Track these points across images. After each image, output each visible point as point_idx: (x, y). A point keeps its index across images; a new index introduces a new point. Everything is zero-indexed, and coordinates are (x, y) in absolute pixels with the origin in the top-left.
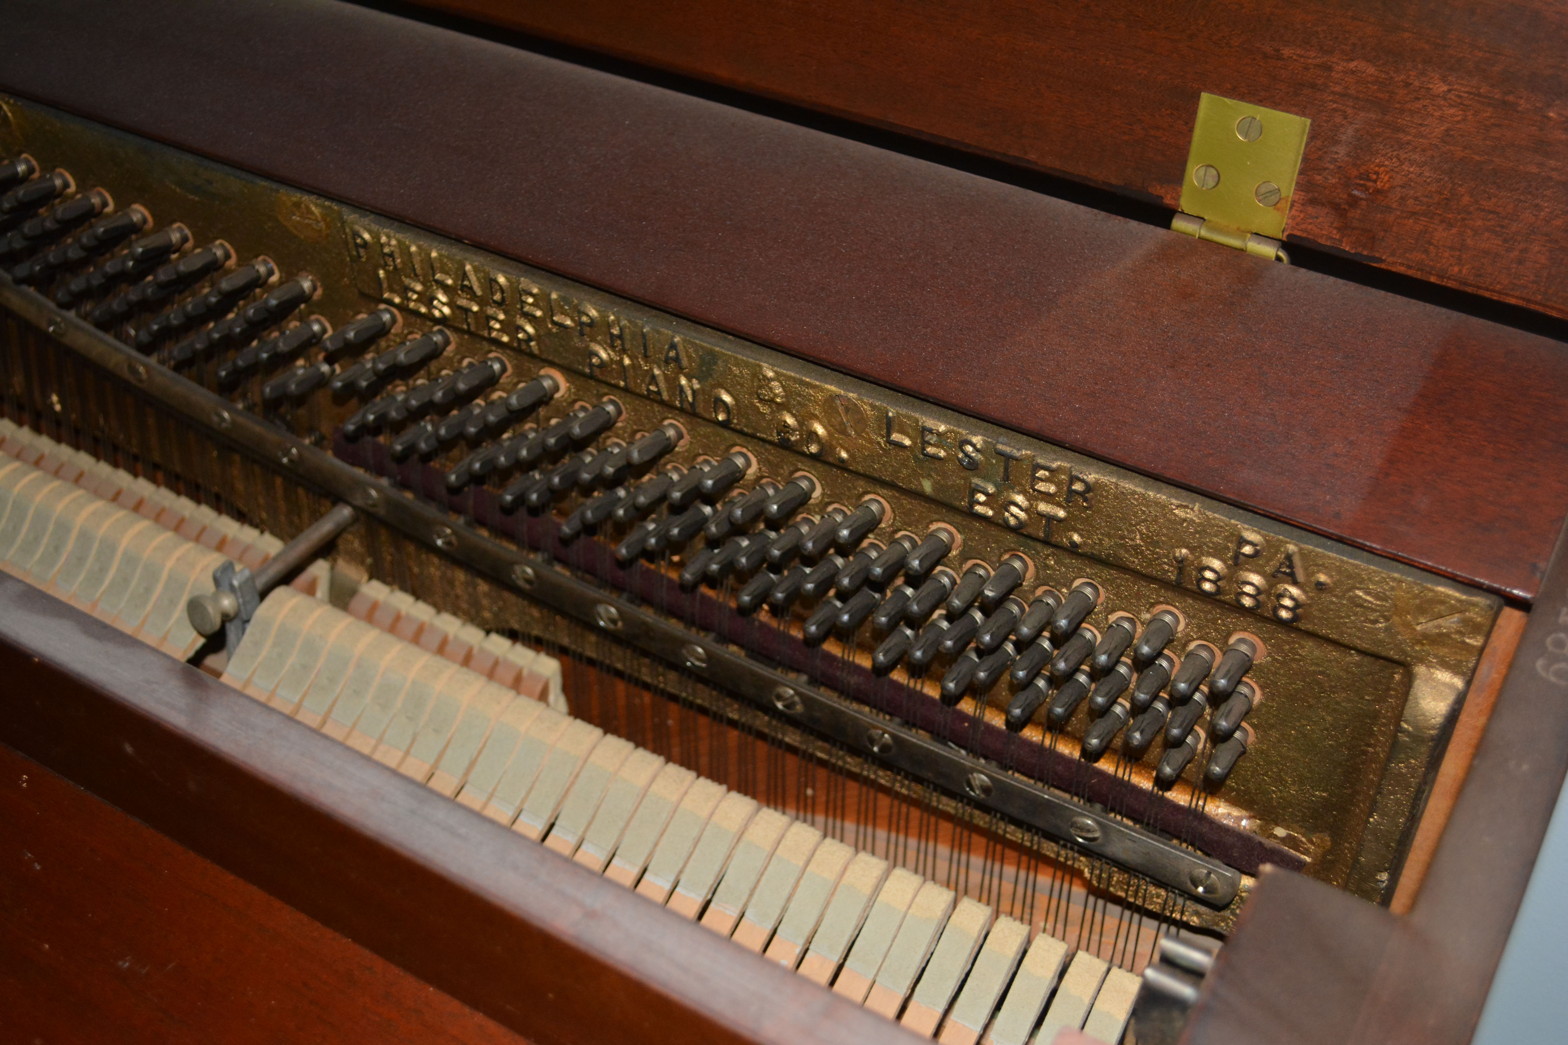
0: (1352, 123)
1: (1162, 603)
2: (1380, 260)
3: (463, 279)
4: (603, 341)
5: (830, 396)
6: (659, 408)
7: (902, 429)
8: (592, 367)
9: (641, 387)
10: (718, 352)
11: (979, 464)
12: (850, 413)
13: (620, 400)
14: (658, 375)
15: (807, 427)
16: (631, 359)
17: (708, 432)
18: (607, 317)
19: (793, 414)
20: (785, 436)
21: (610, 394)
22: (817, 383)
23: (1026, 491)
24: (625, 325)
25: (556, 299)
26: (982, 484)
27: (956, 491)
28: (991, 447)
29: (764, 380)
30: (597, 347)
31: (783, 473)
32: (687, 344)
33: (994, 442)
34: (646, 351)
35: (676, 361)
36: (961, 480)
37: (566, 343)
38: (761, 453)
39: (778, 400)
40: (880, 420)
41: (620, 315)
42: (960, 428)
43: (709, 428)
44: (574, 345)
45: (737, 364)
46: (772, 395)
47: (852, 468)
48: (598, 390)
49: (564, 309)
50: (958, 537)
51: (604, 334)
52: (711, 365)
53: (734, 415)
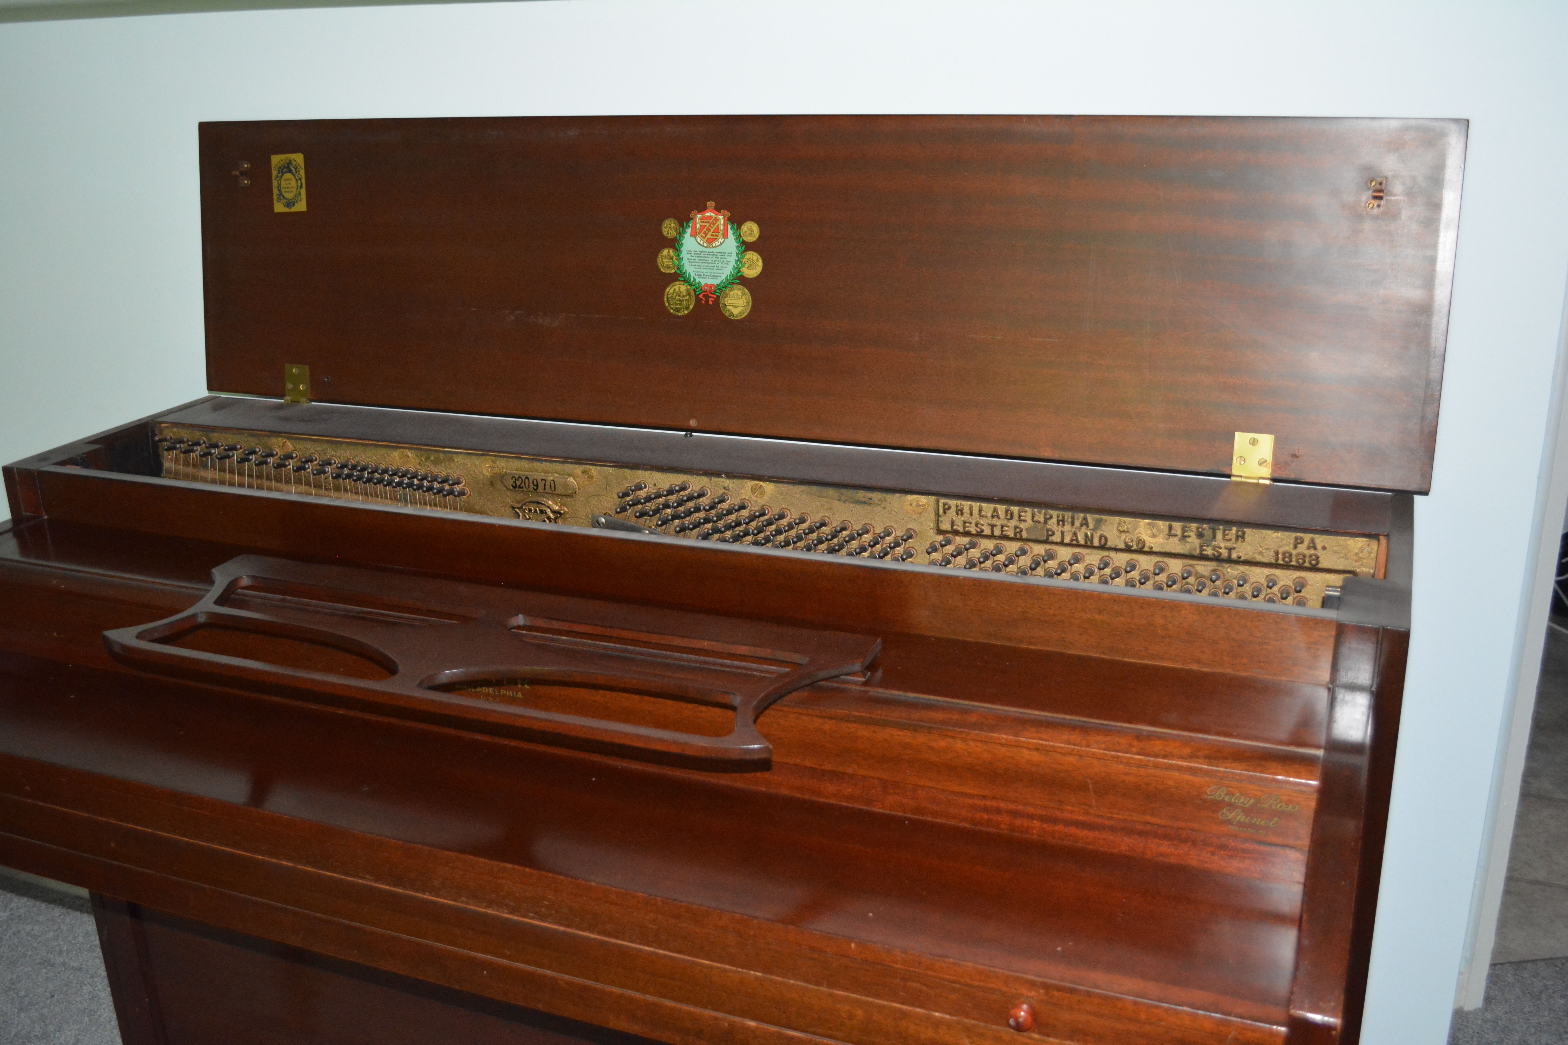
2: (1305, 479)
3: (994, 512)
4: (1053, 524)
5: (1147, 524)
6: (1073, 548)
7: (1174, 529)
8: (1048, 536)
9: (1067, 540)
10: (1103, 518)
11: (1203, 535)
12: (1155, 529)
13: (1054, 549)
14: (1076, 532)
15: (1137, 538)
16: (1065, 529)
17: (1094, 554)
18: (1057, 514)
19: (1131, 534)
20: (1129, 544)
21: (1051, 548)
22: (1142, 520)
23: (1220, 541)
24: (1064, 515)
25: (1035, 512)
26: (1205, 543)
27: (1194, 549)
28: (1207, 528)
29: (1122, 524)
30: (1050, 527)
31: (1124, 562)
32: (1090, 517)
33: (1209, 526)
34: (1073, 524)
35: (1085, 524)
36: (1196, 544)
37: (1036, 529)
38: (1115, 556)
39: (1126, 530)
40: (1166, 528)
41: (1062, 512)
42: (1196, 524)
43: (1094, 552)
44: (1040, 529)
45: (1111, 520)
46: (1124, 529)
47: (1154, 551)
48: (1046, 548)
49: (1038, 515)
50: (1193, 570)
51: (1055, 521)
52: (1099, 523)
53: (1107, 541)
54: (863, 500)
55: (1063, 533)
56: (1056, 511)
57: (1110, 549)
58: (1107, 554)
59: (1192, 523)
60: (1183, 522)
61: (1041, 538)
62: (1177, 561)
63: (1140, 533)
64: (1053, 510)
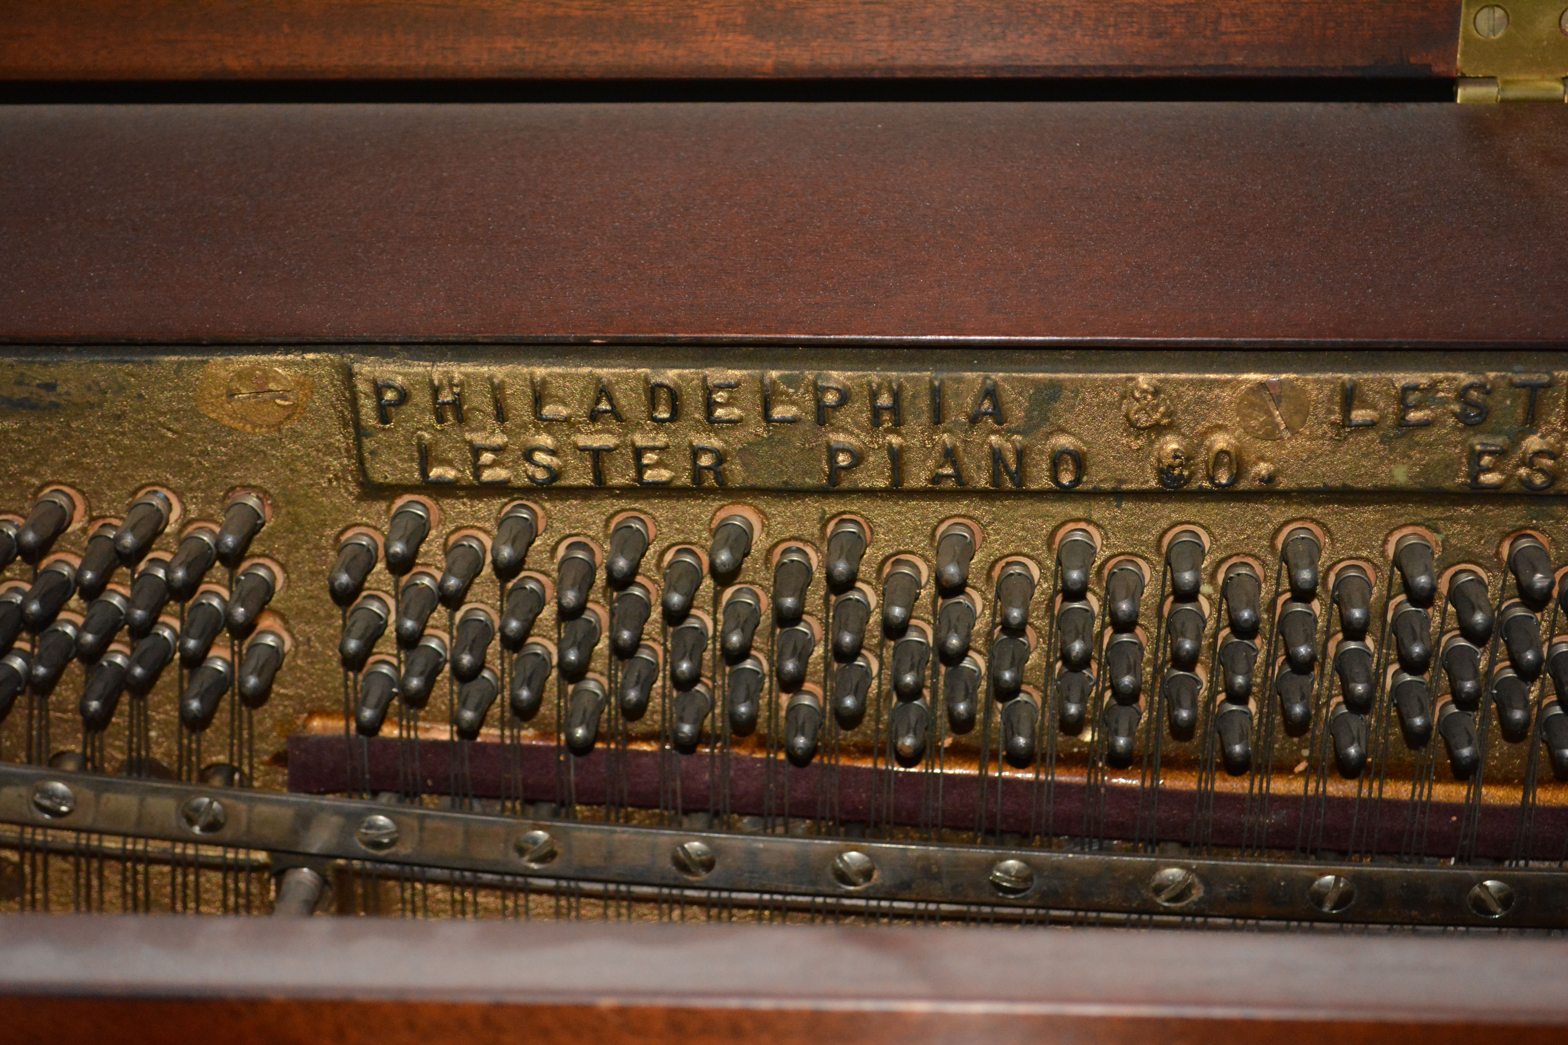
3: (598, 401)
4: (856, 423)
5: (1251, 388)
6: (936, 505)
7: (1364, 401)
8: (835, 471)
9: (918, 478)
10: (1063, 380)
11: (1487, 413)
12: (1283, 404)
13: (862, 516)
14: (955, 447)
15: (1209, 449)
16: (904, 438)
17: (1023, 517)
18: (869, 384)
19: (1184, 435)
20: (1176, 472)
21: (844, 513)
22: (1229, 376)
23: (1554, 430)
24: (900, 386)
25: (773, 382)
26: (1490, 441)
27: (1447, 466)
28: (1503, 384)
29: (1145, 398)
30: (841, 437)
31: (1150, 537)
32: (1009, 383)
33: (1510, 374)
34: (938, 415)
35: (991, 414)
36: (1456, 447)
37: (784, 448)
38: (1114, 518)
39: (1165, 421)
40: (1330, 400)
41: (888, 374)
42: (1454, 371)
43: (1025, 508)
44: (799, 448)
45: (1096, 388)
46: (1157, 416)
47: (1281, 487)
48: (824, 512)
49: (787, 394)
50: (1434, 539)
51: (861, 412)
52: (1048, 403)
53: (1086, 468)
54: (20, 393)
55: (896, 457)
56: (862, 370)
57: (1096, 494)
58: (1080, 513)
59: (1437, 371)
60: (1403, 371)
61: (807, 480)
62: (1369, 514)
63: (1220, 428)
64: (851, 370)
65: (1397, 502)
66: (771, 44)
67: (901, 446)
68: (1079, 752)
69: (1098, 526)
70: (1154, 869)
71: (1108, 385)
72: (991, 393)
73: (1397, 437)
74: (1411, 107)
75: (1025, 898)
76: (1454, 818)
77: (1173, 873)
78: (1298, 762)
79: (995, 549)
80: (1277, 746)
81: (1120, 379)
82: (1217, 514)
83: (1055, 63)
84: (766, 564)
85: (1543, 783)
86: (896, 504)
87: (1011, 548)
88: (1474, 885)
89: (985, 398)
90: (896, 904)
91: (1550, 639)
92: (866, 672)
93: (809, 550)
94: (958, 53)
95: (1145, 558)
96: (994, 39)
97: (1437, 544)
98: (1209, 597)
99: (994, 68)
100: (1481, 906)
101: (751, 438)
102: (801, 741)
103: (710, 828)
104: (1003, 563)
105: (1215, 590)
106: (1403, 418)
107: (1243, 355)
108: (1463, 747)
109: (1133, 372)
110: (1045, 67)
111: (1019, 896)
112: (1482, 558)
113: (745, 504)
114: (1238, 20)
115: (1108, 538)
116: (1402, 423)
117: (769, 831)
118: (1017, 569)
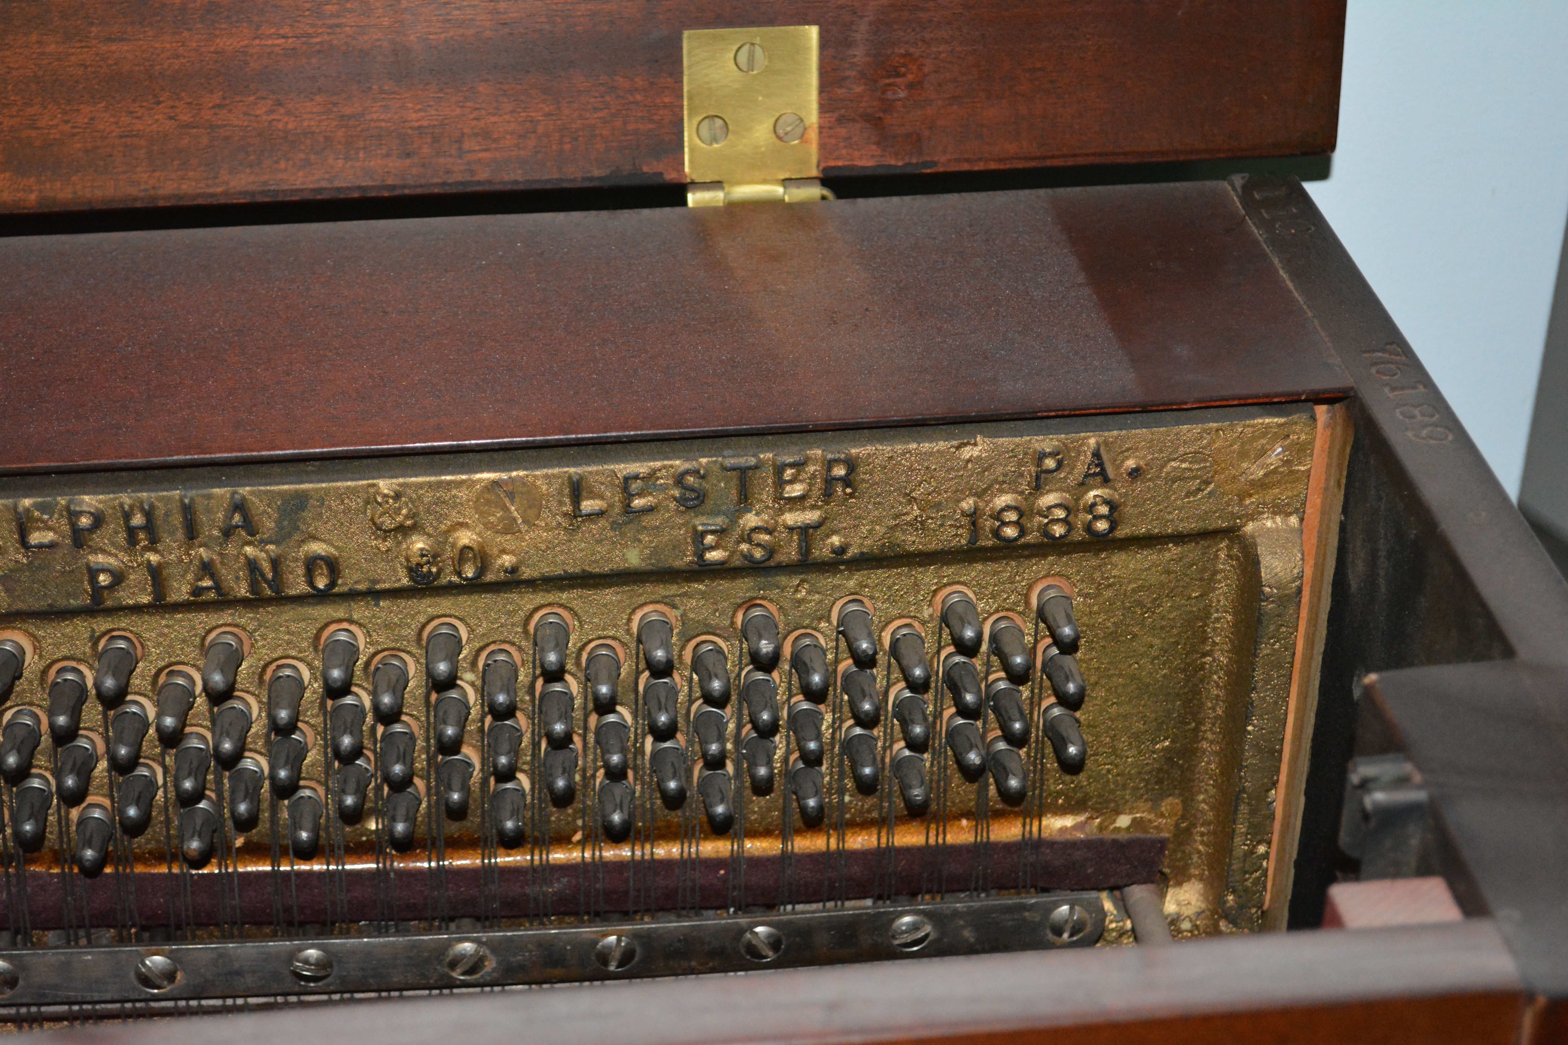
0: (861, 17)
1: (945, 585)
2: (935, 164)
4: (113, 544)
5: (486, 487)
6: (203, 616)
7: (592, 492)
8: (97, 592)
9: (180, 591)
10: (308, 490)
11: (704, 496)
12: (517, 499)
13: (131, 632)
14: (212, 560)
15: (453, 545)
16: (162, 555)
17: (286, 621)
18: (121, 505)
19: (429, 535)
20: (425, 569)
21: (113, 630)
22: (464, 477)
23: (767, 507)
24: (152, 506)
25: (27, 510)
26: (710, 522)
27: (674, 547)
28: (716, 468)
29: (387, 502)
30: (100, 558)
31: (410, 632)
32: (257, 496)
33: (720, 459)
34: (191, 532)
35: (242, 527)
36: (680, 529)
37: (46, 572)
38: (374, 616)
39: (409, 523)
40: (560, 493)
41: (139, 495)
42: (670, 459)
43: (288, 613)
44: (59, 571)
45: (340, 496)
46: (400, 519)
47: (525, 577)
48: (93, 631)
49: (43, 521)
50: (673, 615)
51: (116, 533)
52: (296, 513)
53: (339, 573)
55: (156, 573)
56: (114, 493)
57: (352, 595)
58: (341, 614)
59: (655, 460)
60: (623, 462)
61: (72, 601)
62: (609, 595)
63: (462, 525)
64: (102, 494)
65: (635, 582)
66: (32, 180)
67: (160, 564)
68: (367, 840)
69: (361, 625)
70: (449, 944)
71: (354, 491)
72: (240, 506)
73: (626, 523)
74: (646, 212)
75: (329, 985)
76: (722, 872)
77: (468, 947)
78: (575, 832)
79: (266, 654)
80: (553, 819)
81: (362, 486)
82: (470, 606)
83: (311, 186)
84: (42, 684)
85: (798, 832)
86: (163, 618)
87: (279, 653)
88: (745, 931)
89: (234, 512)
90: (204, 1002)
91: (789, 699)
92: (151, 783)
93: (83, 668)
94: (217, 181)
95: (408, 652)
96: (251, 166)
97: (677, 620)
98: (472, 684)
99: (253, 194)
100: (753, 951)
101: (11, 565)
102: (89, 853)
103: (14, 945)
104: (273, 666)
105: (477, 676)
106: (629, 506)
107: (478, 456)
108: (717, 805)
109: (374, 478)
110: (302, 190)
111: (320, 984)
112: (719, 629)
113: (14, 628)
114: (480, 139)
115: (370, 636)
116: (627, 509)
117: (73, 943)
118: (288, 672)
